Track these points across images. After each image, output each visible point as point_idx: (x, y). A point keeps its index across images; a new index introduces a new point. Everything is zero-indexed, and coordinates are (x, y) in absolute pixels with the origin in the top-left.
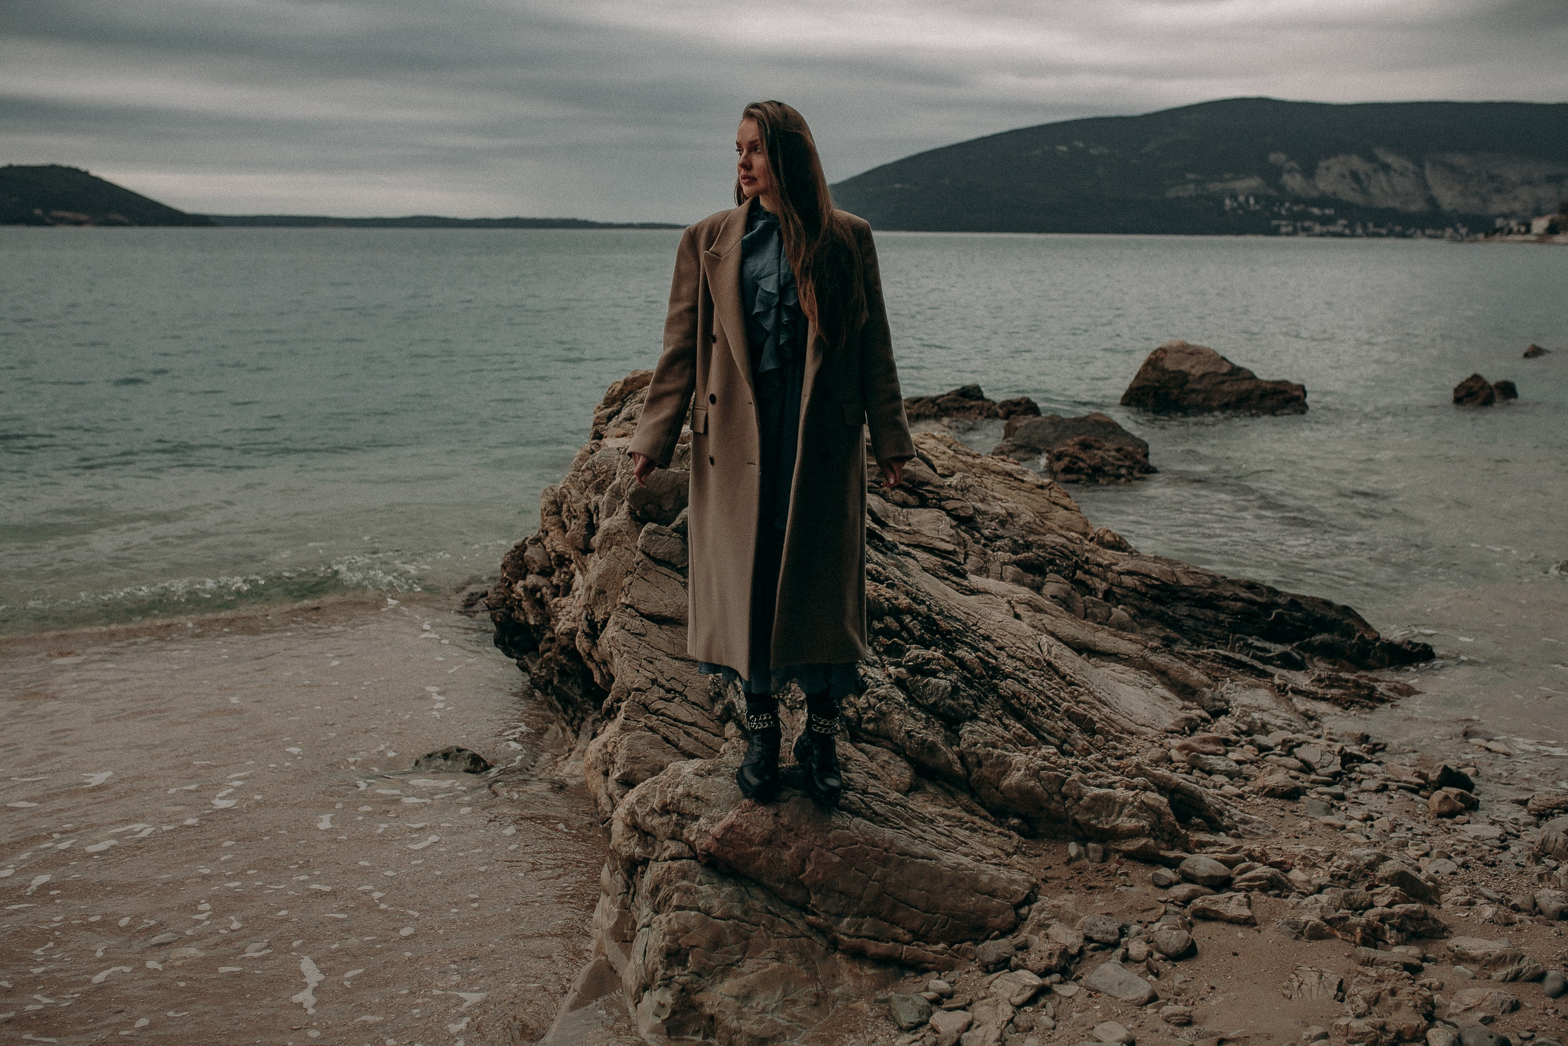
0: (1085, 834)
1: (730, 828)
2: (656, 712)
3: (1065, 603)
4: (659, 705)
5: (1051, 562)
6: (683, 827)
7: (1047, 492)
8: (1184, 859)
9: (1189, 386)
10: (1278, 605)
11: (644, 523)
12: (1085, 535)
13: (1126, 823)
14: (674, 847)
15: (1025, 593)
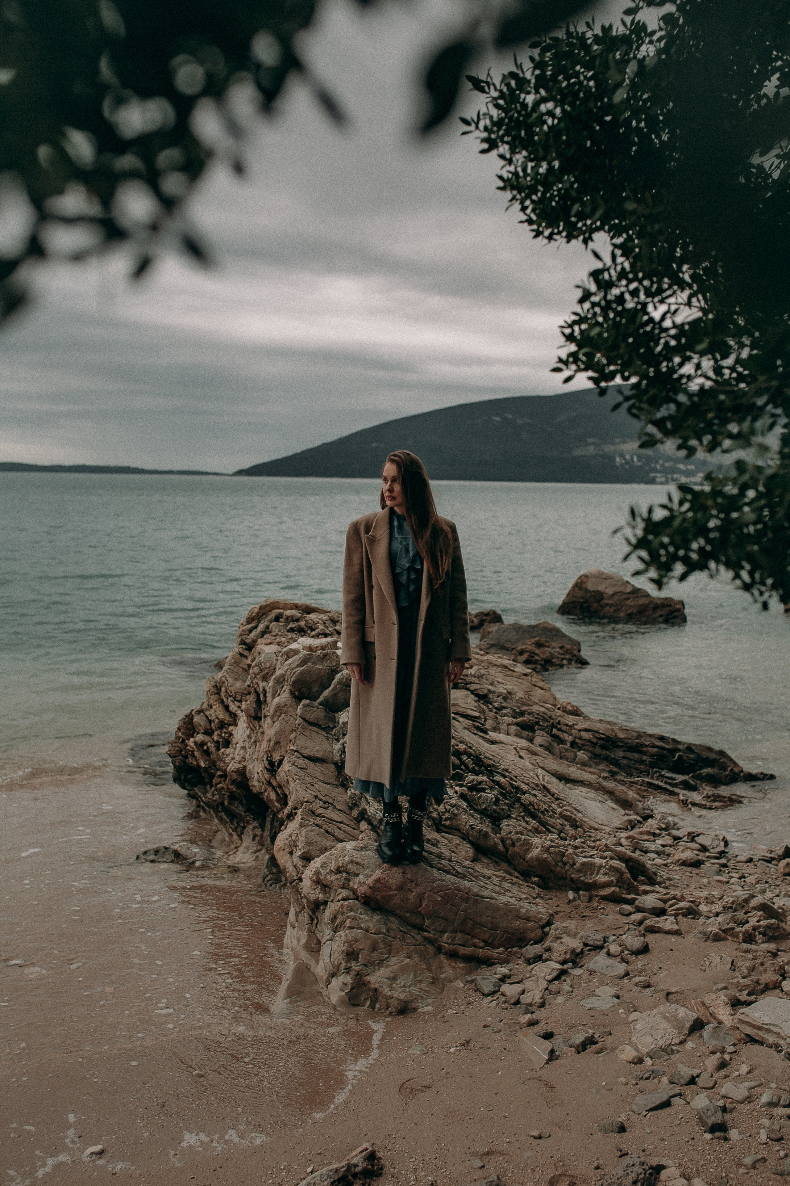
0: (577, 886)
1: (378, 880)
2: (319, 815)
3: (548, 748)
4: (321, 811)
5: (537, 723)
6: (349, 881)
7: (529, 678)
8: (636, 899)
9: (604, 601)
10: (679, 750)
11: (301, 700)
12: (555, 705)
13: (602, 878)
14: (344, 893)
15: (524, 743)
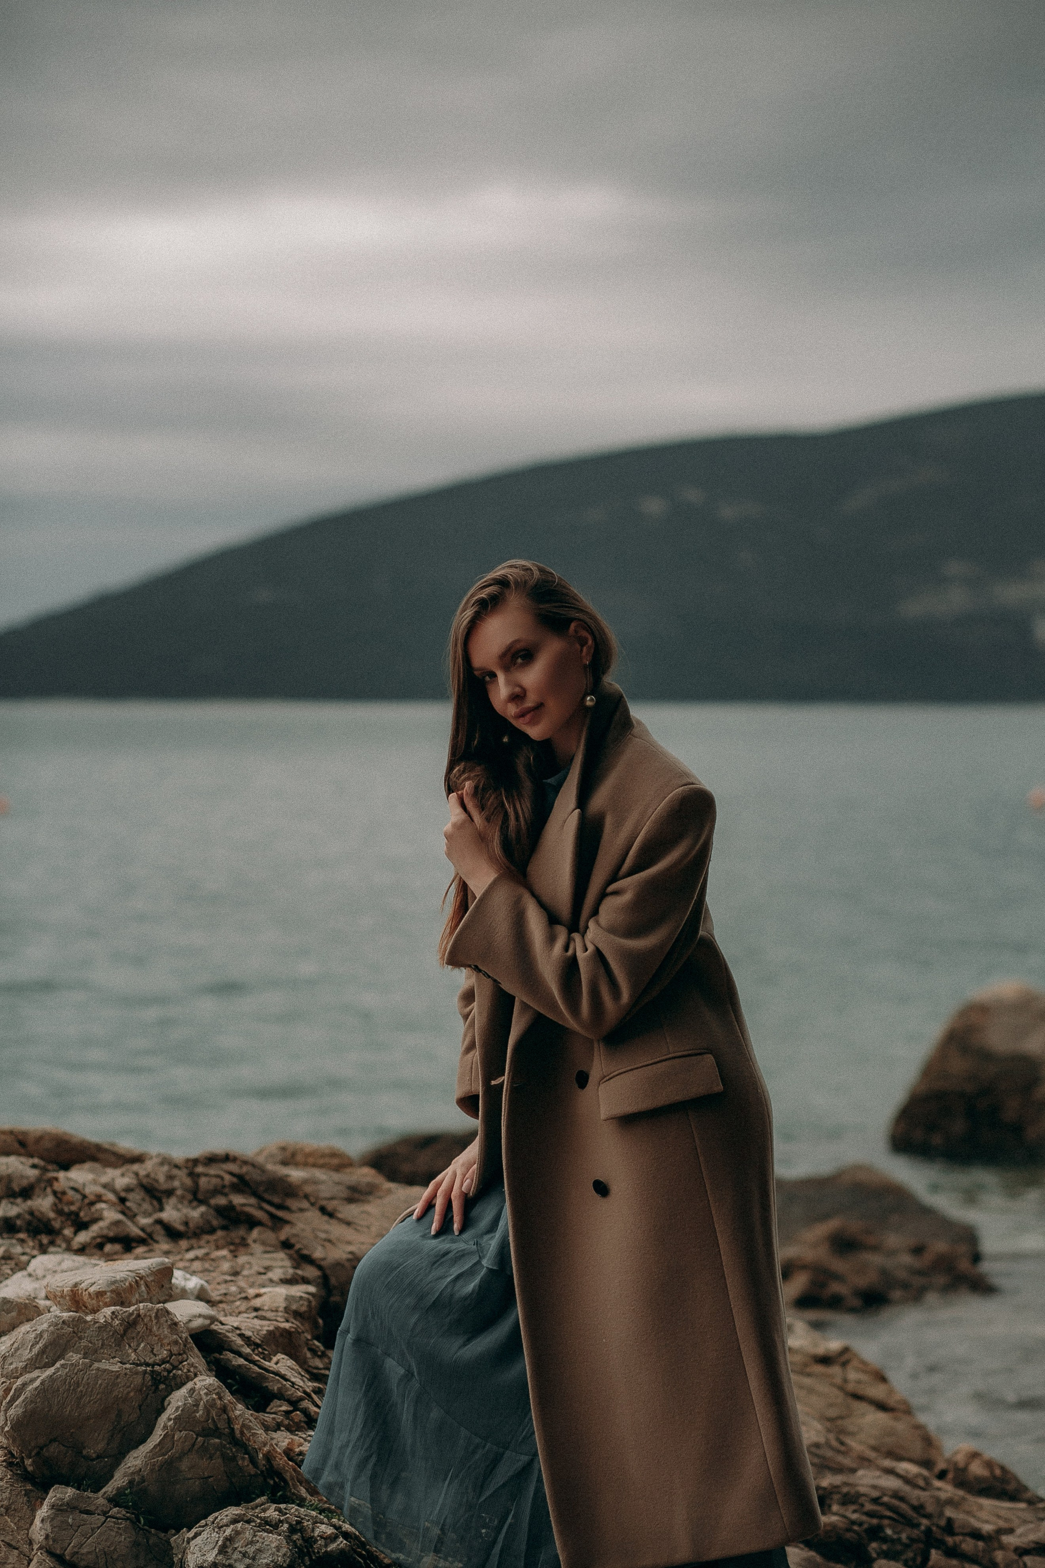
5: (875, 1533)
7: (836, 1370)
11: (45, 1488)
12: (927, 1464)
